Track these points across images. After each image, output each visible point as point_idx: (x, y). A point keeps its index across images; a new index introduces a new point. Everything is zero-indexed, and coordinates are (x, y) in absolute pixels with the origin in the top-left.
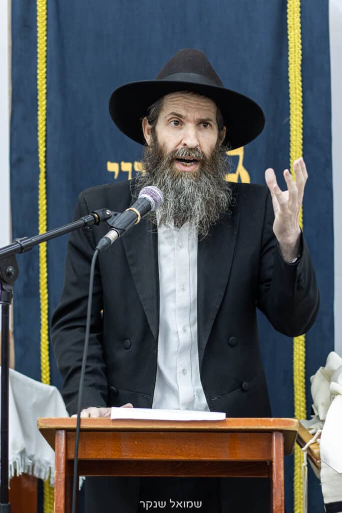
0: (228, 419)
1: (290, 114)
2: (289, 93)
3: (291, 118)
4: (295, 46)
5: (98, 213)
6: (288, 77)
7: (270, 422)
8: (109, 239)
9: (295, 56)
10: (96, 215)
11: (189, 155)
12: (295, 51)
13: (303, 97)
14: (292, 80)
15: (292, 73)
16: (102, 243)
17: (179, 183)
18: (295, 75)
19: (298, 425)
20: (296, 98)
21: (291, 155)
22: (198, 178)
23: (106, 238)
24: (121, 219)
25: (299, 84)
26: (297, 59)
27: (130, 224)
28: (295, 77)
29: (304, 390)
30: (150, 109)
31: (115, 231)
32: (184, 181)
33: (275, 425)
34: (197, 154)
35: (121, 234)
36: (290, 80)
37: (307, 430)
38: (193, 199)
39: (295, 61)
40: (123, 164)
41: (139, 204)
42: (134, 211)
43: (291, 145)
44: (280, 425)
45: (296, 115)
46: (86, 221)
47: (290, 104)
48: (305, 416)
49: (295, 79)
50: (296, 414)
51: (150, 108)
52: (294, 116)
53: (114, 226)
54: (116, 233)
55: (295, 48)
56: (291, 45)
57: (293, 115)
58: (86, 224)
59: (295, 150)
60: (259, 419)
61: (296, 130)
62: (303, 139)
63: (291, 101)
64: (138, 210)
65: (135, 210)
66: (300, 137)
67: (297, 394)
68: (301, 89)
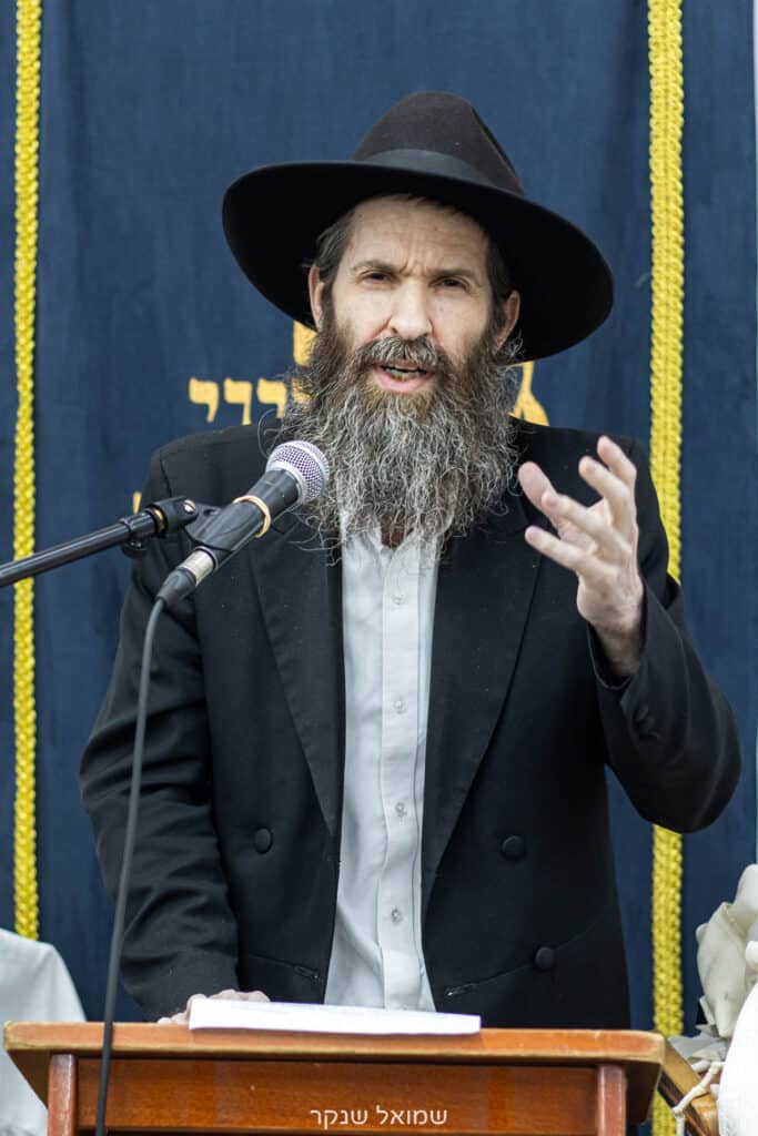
0: (486, 1031)
1: (651, 264)
2: (651, 211)
3: (655, 275)
4: (667, 91)
5: (163, 508)
6: (648, 171)
7: (592, 1039)
8: (190, 572)
9: (667, 117)
10: (158, 513)
11: (404, 357)
12: (667, 104)
13: (685, 221)
14: (657, 178)
15: (656, 160)
16: (173, 583)
17: (376, 424)
18: (666, 164)
19: (663, 1047)
20: (668, 223)
21: (654, 367)
22: (425, 411)
23: (184, 571)
24: (220, 525)
25: (676, 189)
26: (670, 125)
27: (243, 536)
28: (666, 171)
29: (678, 961)
30: (322, 240)
31: (205, 555)
32: (390, 416)
33: (605, 1049)
34: (424, 353)
35: (220, 562)
36: (653, 179)
37: (686, 1062)
38: (409, 464)
39: (666, 131)
40: (229, 384)
41: (267, 487)
42: (254, 504)
43: (655, 341)
44: (617, 1048)
45: (668, 266)
46: (133, 528)
47: (652, 237)
48: (680, 1026)
49: (666, 177)
50: (657, 1019)
51: (321, 237)
52: (662, 269)
53: (204, 541)
54: (209, 559)
55: (666, 97)
56: (657, 88)
57: (660, 264)
58: (132, 535)
59: (663, 353)
60: (565, 1032)
61: (667, 305)
62: (684, 328)
63: (654, 231)
64: (265, 501)
65: (258, 501)
66: (676, 322)
67: (662, 971)
68: (680, 200)
